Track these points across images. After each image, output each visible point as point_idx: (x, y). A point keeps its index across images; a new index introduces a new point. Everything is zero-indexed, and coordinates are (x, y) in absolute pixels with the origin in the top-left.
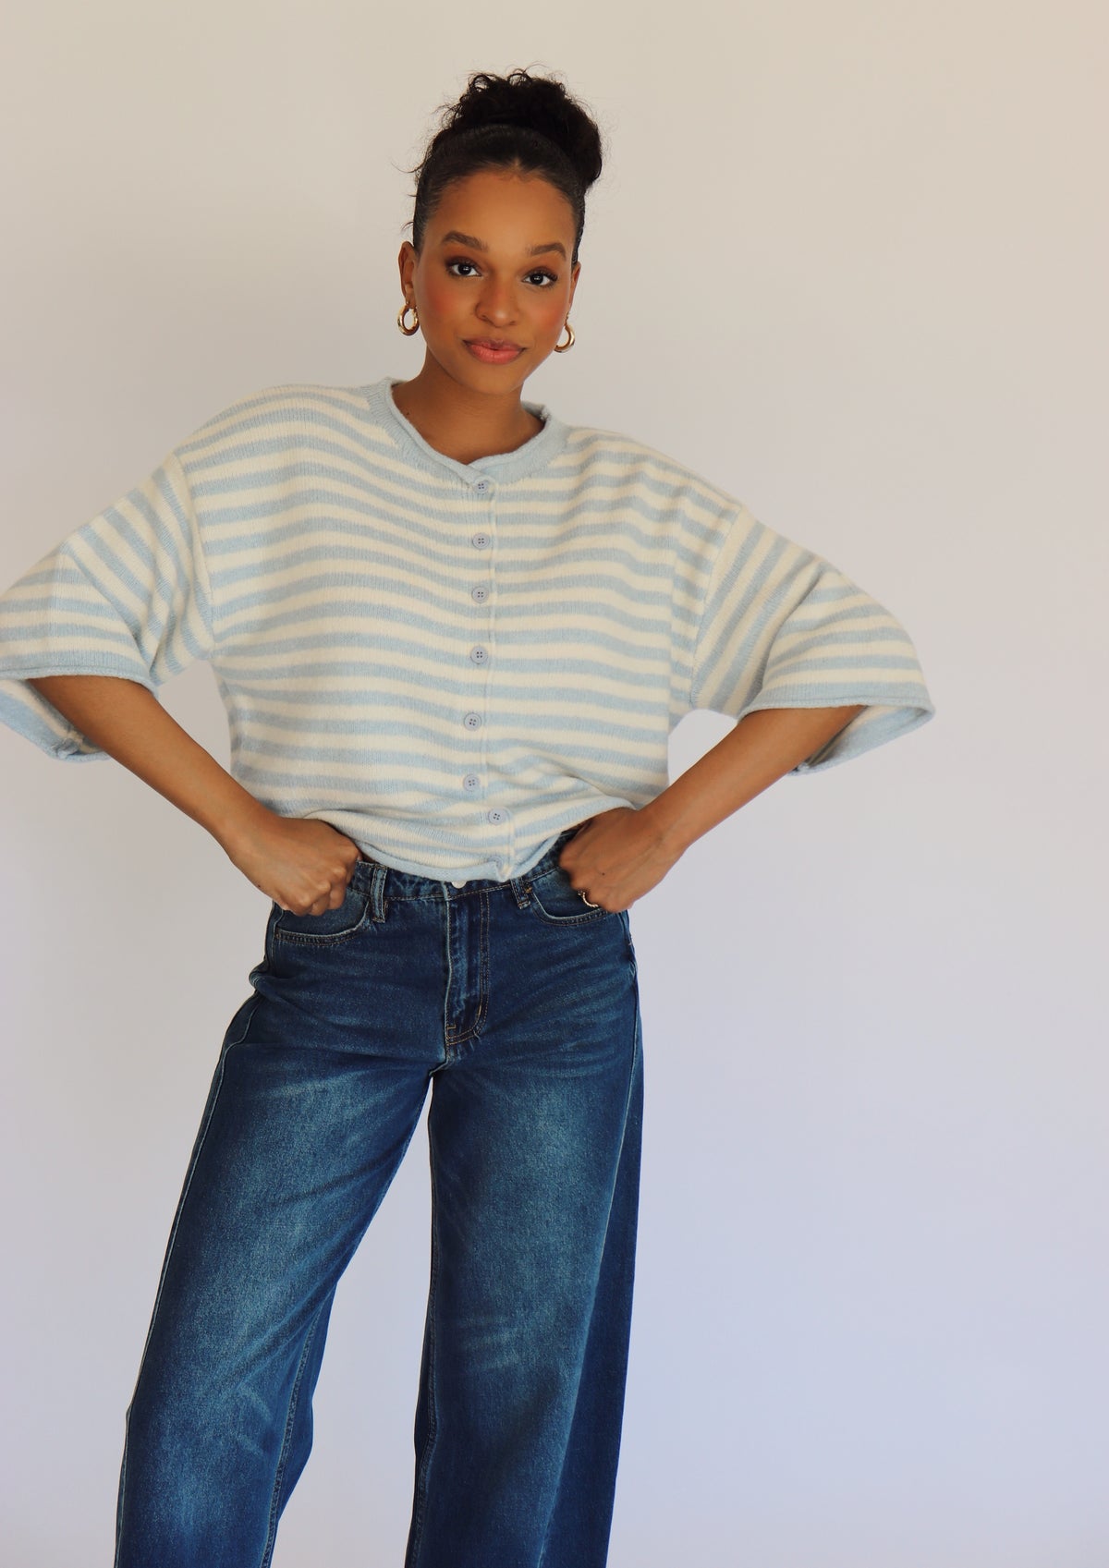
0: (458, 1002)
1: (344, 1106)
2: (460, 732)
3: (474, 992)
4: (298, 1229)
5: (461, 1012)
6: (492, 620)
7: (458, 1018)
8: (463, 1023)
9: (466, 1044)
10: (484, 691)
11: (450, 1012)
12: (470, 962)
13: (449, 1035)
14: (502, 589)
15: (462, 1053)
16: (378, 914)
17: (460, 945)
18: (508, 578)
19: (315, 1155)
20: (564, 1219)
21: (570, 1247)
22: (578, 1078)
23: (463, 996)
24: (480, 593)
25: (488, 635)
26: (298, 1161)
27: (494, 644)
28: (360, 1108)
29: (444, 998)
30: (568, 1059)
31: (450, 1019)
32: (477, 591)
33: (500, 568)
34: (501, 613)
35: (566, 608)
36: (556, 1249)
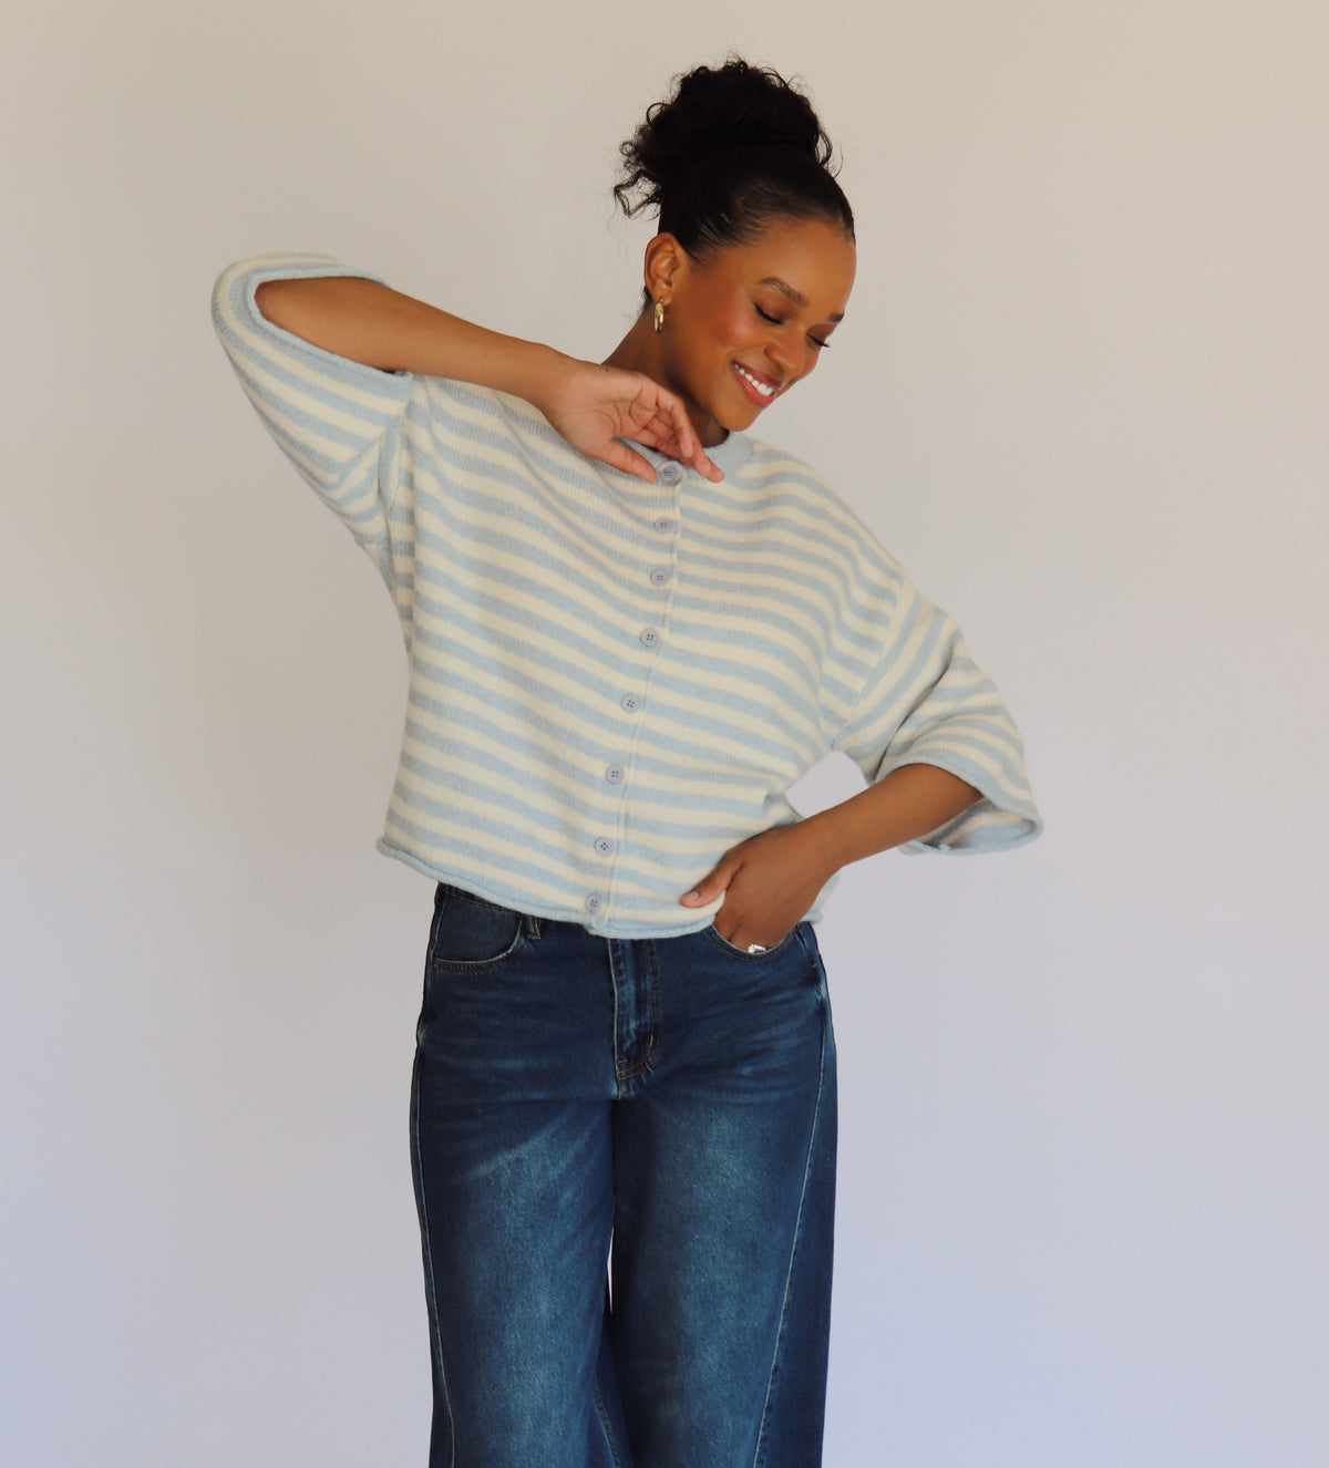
0: (628, 1032)
1: (545, 1168)
2: (614, 711)
3: (643, 1020)
4: (544, 1307)
5: (632, 1045)
6: (669, 605)
7: (629, 1050)
8: (635, 1057)
9: (639, 1077)
10: (647, 674)
11: (620, 1045)
12: (637, 985)
13: (620, 1069)
14: (683, 578)
15: (634, 1088)
16: (532, 930)
17: (625, 965)
18: (691, 569)
19: (532, 1226)
20: (732, 1255)
21: (737, 1286)
22: (752, 1104)
23: (633, 1025)
24: (660, 576)
25: (663, 619)
26: (517, 1238)
27: (667, 630)
28: (563, 1164)
29: (613, 1029)
30: (742, 1084)
31: (621, 1053)
32: (656, 573)
33: (683, 556)
34: (679, 601)
35: (749, 613)
36: (722, 1289)
